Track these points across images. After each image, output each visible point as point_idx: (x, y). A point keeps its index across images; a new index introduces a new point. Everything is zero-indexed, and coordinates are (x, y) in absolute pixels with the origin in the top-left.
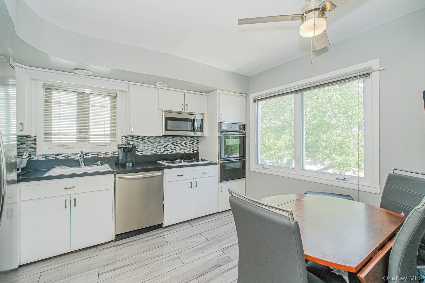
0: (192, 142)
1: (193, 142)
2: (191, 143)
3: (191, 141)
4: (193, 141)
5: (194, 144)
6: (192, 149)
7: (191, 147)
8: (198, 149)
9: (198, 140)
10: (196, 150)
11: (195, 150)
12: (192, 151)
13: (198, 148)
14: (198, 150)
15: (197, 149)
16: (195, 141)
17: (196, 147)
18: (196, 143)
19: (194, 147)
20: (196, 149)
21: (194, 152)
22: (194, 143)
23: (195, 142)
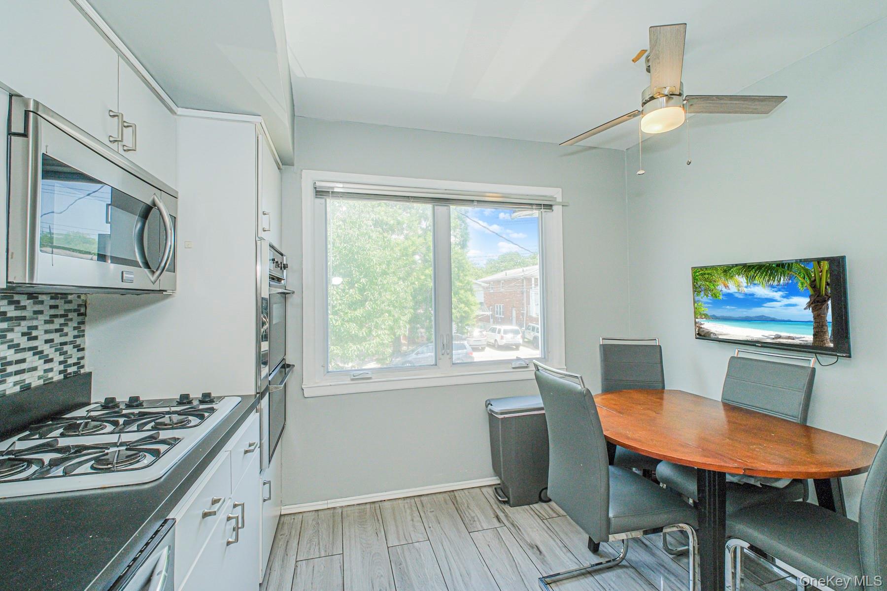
0: (58, 321)
1: (62, 321)
2: (57, 331)
3: (56, 316)
4: (62, 316)
5: (66, 335)
6: (58, 358)
7: (56, 350)
8: (82, 358)
9: (83, 310)
10: (74, 364)
11: (70, 366)
12: (60, 372)
13: (83, 349)
14: (82, 362)
15: (80, 354)
16: (70, 316)
17: (74, 347)
18: (75, 328)
19: (65, 348)
20: (75, 355)
21: (65, 377)
22: (66, 330)
23: (71, 320)
